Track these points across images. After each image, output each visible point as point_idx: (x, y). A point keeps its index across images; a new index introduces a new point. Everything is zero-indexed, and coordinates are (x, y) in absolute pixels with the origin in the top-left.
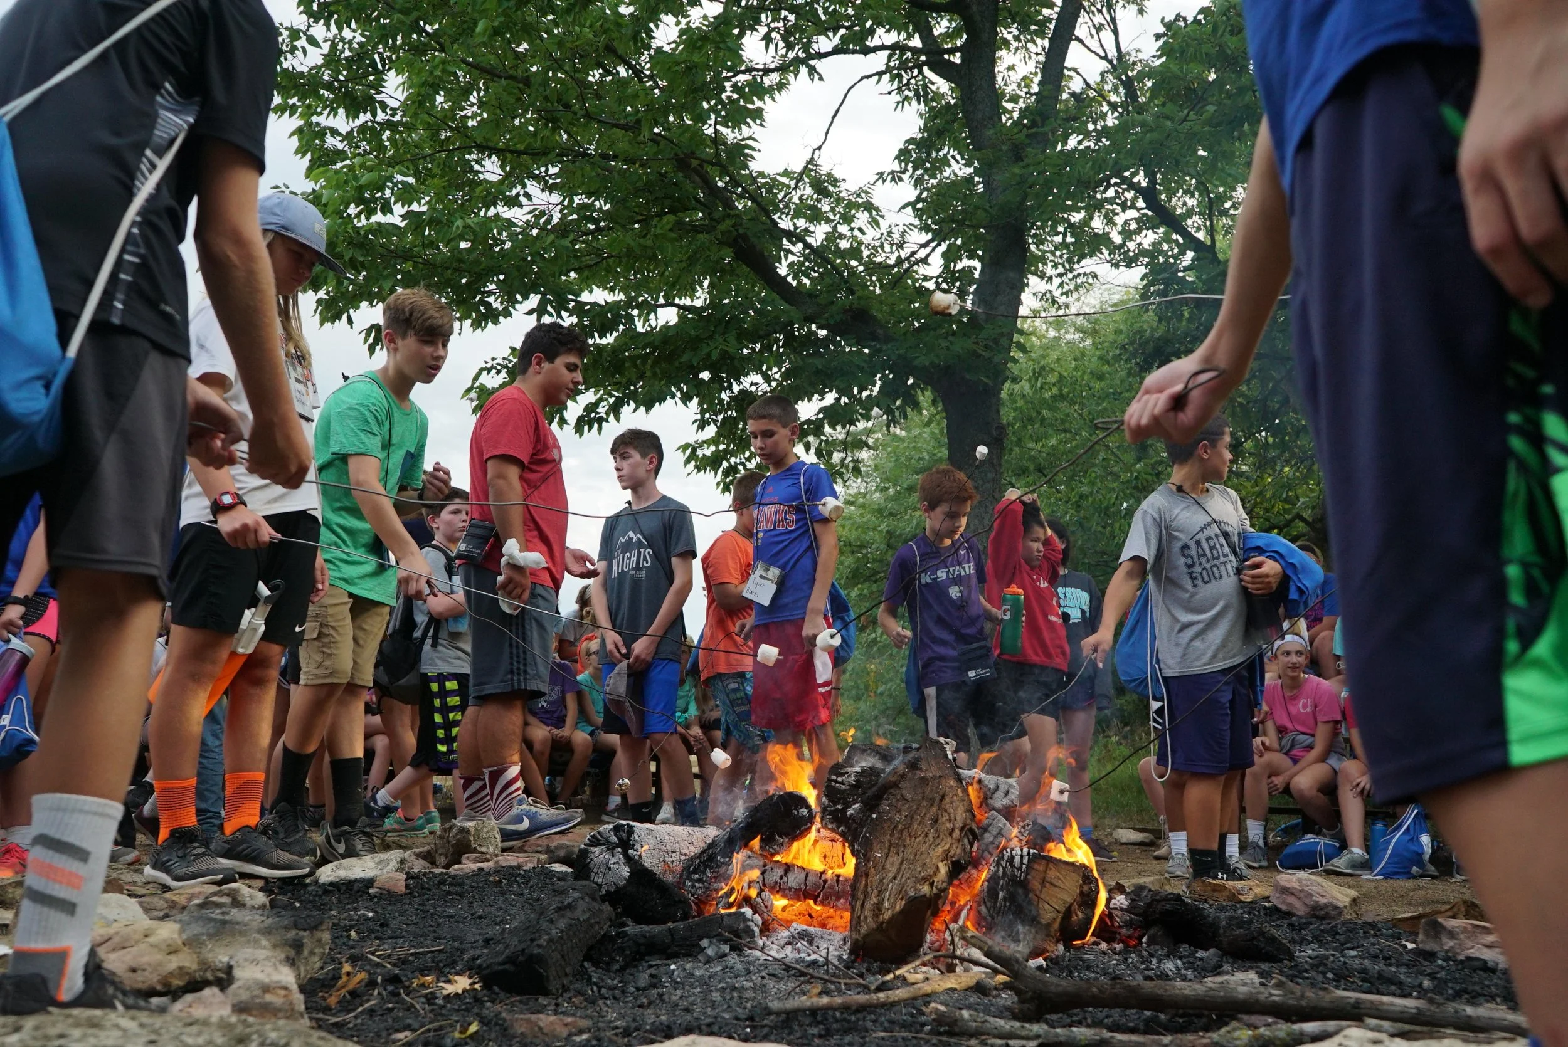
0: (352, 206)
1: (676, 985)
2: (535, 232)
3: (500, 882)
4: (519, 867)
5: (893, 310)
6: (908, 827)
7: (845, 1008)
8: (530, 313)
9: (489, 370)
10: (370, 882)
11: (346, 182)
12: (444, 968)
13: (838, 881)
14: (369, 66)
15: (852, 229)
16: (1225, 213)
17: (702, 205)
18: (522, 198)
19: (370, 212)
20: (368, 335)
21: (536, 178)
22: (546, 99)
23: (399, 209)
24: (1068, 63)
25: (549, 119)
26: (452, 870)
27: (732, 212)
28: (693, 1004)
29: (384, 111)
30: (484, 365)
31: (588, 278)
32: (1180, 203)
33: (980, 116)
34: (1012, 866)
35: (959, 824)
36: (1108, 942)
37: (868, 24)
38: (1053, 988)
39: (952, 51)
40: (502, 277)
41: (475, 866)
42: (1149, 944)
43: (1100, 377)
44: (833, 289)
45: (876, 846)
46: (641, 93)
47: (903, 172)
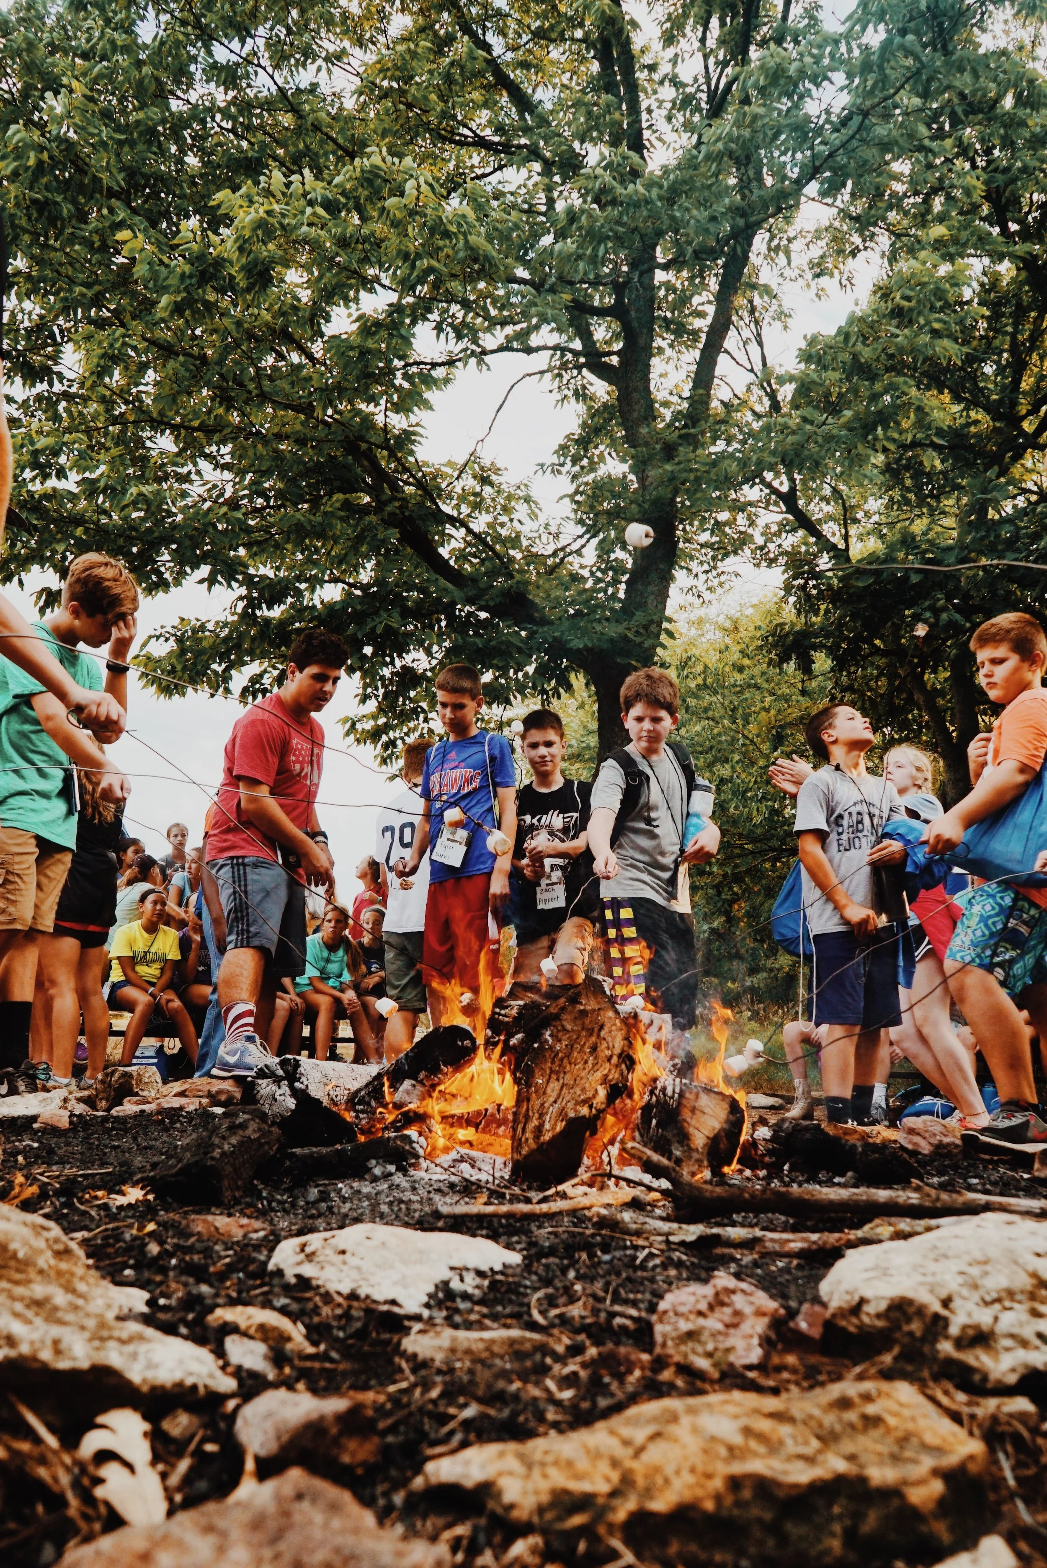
0: (28, 470)
1: (344, 1200)
2: (208, 504)
3: (163, 1120)
4: (181, 1108)
5: (549, 596)
6: (568, 1055)
7: (509, 1215)
8: (201, 582)
9: (158, 637)
10: (34, 1118)
11: (22, 446)
12: (114, 1185)
13: (499, 1110)
14: (48, 337)
15: (511, 520)
16: (856, 521)
17: (368, 490)
18: (193, 477)
19: (46, 477)
20: (39, 598)
21: (208, 457)
22: (222, 376)
23: (74, 476)
24: (718, 372)
25: (224, 398)
26: (114, 1112)
27: (399, 495)
28: (362, 1214)
29: (61, 382)
30: (153, 633)
31: (256, 554)
32: (817, 509)
33: (636, 415)
34: (665, 1095)
35: (617, 1051)
36: (753, 1169)
37: (534, 321)
38: (707, 1194)
39: (610, 354)
40: (174, 546)
41: (137, 1108)
42: (790, 1171)
43: (741, 669)
44: (493, 574)
45: (538, 1073)
46: (315, 376)
47: (562, 465)
